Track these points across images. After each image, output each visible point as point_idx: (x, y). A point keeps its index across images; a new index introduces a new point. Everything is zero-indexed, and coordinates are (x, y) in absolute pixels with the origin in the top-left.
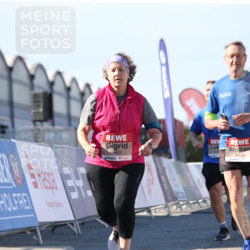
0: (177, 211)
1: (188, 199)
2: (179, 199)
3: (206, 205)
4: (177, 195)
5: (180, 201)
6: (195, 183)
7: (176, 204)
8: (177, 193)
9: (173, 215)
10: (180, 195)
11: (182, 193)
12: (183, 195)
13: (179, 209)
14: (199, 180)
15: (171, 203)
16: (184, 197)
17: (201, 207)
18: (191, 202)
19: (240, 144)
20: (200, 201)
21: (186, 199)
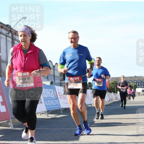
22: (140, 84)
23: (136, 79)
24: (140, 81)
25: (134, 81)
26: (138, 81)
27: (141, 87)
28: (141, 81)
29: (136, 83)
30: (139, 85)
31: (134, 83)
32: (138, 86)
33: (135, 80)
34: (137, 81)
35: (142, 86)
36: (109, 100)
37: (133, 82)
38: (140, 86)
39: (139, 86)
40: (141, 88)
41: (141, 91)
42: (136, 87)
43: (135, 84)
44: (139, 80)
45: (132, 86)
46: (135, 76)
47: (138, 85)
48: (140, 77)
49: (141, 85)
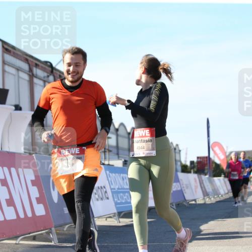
0: (209, 201)
7: (209, 197)
8: (209, 192)
12: (212, 193)
14: (220, 186)
15: (206, 197)
18: (215, 196)
20: (220, 196)
36: (227, 192)
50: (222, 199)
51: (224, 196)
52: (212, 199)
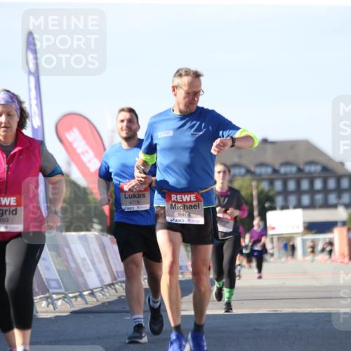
0: (48, 309)
1: (66, 290)
2: (51, 291)
3: (95, 300)
4: (49, 284)
5: (54, 293)
6: (77, 264)
7: (47, 298)
8: (48, 280)
9: (41, 317)
10: (53, 284)
11: (57, 280)
12: (59, 283)
13: (51, 306)
14: (84, 259)
15: (38, 297)
16: (60, 288)
17: (87, 303)
18: (71, 295)
19: (184, 200)
20: (85, 293)
21: (63, 290)
22: (292, 185)
23: (269, 157)
24: (294, 169)
25: (258, 170)
26: (283, 170)
27: (299, 205)
28: (300, 170)
29: (271, 182)
30: (285, 193)
31: (260, 178)
32: (279, 200)
33: (262, 165)
34: (275, 171)
35: (306, 200)
36: (108, 280)
37: (249, 171)
38: (292, 200)
39: (286, 200)
40: (299, 211)
41: (301, 229)
42: (267, 203)
43: (265, 186)
44: (286, 164)
45: (243, 193)
46: (265, 141)
47: (279, 193)
48: (292, 145)
49: (299, 192)
50: (92, 302)
51: (99, 295)
52: (59, 303)
